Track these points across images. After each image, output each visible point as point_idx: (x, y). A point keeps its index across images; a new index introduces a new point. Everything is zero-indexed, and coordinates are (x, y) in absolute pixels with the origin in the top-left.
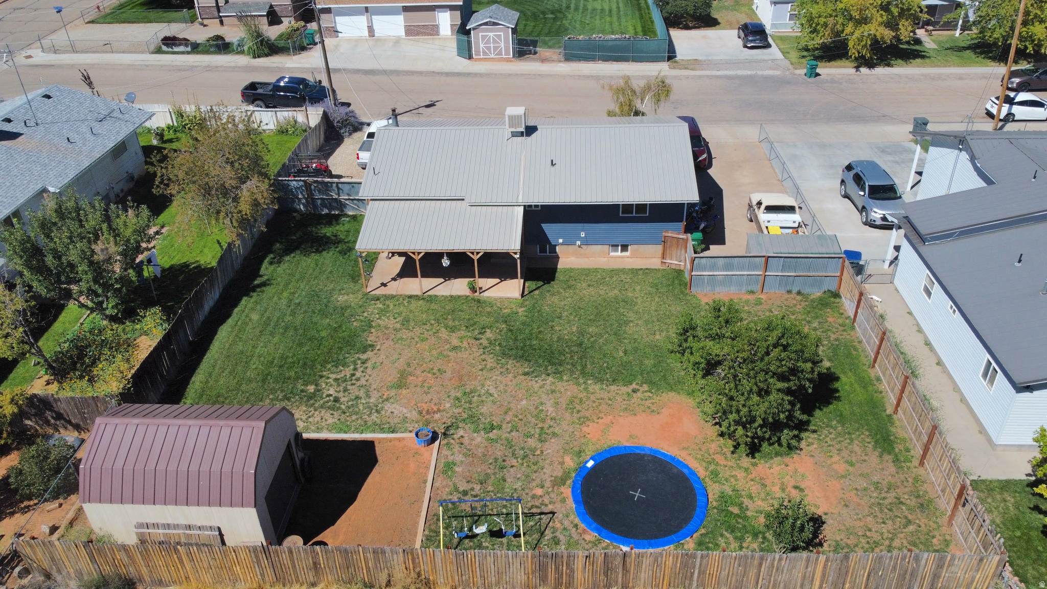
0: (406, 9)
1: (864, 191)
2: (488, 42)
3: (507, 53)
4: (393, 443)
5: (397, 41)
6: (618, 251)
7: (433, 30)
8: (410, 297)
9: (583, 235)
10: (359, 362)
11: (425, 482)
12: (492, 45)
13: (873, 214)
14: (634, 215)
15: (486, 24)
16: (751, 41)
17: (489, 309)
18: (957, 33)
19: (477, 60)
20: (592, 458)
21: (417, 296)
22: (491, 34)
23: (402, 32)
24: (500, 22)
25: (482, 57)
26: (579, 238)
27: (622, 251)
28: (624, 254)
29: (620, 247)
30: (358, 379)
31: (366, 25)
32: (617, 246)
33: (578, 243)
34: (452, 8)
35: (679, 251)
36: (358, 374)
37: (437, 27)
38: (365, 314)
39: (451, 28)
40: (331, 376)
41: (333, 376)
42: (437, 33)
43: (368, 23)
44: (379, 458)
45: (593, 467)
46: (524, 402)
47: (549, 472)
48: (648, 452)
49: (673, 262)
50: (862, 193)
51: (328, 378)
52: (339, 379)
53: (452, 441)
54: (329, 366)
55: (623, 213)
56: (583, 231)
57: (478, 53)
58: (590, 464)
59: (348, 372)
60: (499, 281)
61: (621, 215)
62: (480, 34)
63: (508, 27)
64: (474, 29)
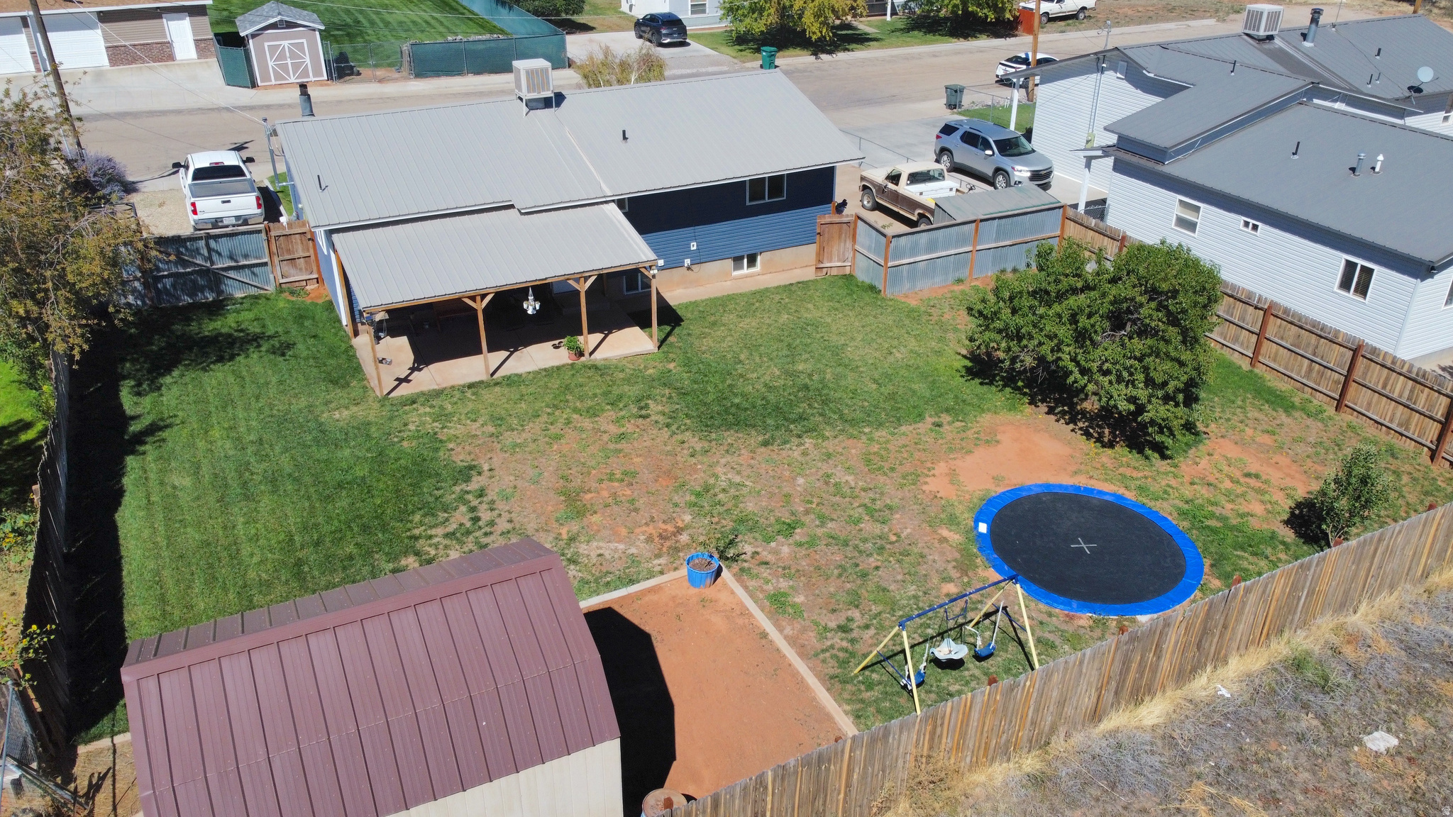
0: (105, 17)
1: (991, 148)
2: (282, 56)
3: (317, 73)
4: (647, 599)
5: (99, 74)
6: (742, 268)
7: (164, 53)
8: (471, 386)
9: (694, 246)
10: (470, 497)
11: (764, 635)
12: (289, 61)
13: (1016, 173)
14: (767, 200)
15: (273, 26)
16: (667, 35)
17: (621, 375)
18: (888, 18)
19: (266, 88)
20: (977, 521)
21: (482, 382)
22: (286, 43)
23: (104, 60)
24: (299, 22)
25: (273, 82)
26: (688, 253)
27: (749, 266)
28: (752, 270)
29: (745, 260)
30: (492, 523)
31: (27, 50)
32: (741, 258)
33: (687, 262)
34: (196, 11)
35: (842, 244)
36: (485, 516)
37: (169, 45)
38: (412, 427)
39: (197, 46)
40: (433, 532)
41: (440, 531)
42: (171, 57)
43: (31, 46)
44: (647, 629)
45: (990, 529)
46: (801, 481)
47: (940, 559)
48: (1039, 490)
49: (834, 264)
50: (989, 152)
51: (430, 537)
52: (454, 534)
53: (746, 565)
54: (417, 518)
55: (750, 201)
56: (692, 240)
57: (266, 77)
58: (983, 528)
59: (461, 516)
60: (602, 336)
61: (748, 203)
62: (266, 44)
63: (314, 30)
64: (254, 36)
